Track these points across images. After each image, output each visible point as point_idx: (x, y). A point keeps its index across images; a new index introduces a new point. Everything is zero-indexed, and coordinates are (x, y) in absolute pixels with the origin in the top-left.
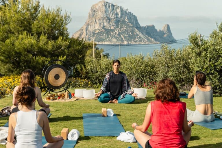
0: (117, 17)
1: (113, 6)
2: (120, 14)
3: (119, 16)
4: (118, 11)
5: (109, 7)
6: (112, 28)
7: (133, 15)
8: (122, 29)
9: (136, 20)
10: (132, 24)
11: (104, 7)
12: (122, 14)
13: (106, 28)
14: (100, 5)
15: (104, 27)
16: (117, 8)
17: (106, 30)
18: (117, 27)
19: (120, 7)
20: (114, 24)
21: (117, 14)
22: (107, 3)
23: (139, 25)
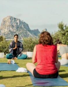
0: (17, 25)
1: (15, 19)
2: (19, 23)
3: (18, 24)
4: (18, 21)
5: (13, 19)
6: (15, 31)
7: (26, 24)
8: (20, 32)
9: (28, 26)
10: (26, 28)
11: (10, 19)
12: (20, 23)
13: (11, 31)
14: (8, 18)
15: (10, 31)
16: (17, 20)
17: (11, 32)
18: (18, 31)
19: (19, 19)
20: (15, 29)
21: (17, 23)
22: (12, 17)
23: (30, 29)
